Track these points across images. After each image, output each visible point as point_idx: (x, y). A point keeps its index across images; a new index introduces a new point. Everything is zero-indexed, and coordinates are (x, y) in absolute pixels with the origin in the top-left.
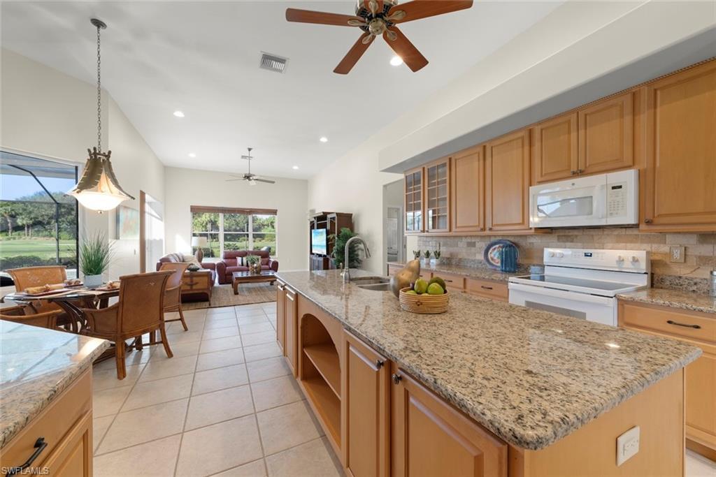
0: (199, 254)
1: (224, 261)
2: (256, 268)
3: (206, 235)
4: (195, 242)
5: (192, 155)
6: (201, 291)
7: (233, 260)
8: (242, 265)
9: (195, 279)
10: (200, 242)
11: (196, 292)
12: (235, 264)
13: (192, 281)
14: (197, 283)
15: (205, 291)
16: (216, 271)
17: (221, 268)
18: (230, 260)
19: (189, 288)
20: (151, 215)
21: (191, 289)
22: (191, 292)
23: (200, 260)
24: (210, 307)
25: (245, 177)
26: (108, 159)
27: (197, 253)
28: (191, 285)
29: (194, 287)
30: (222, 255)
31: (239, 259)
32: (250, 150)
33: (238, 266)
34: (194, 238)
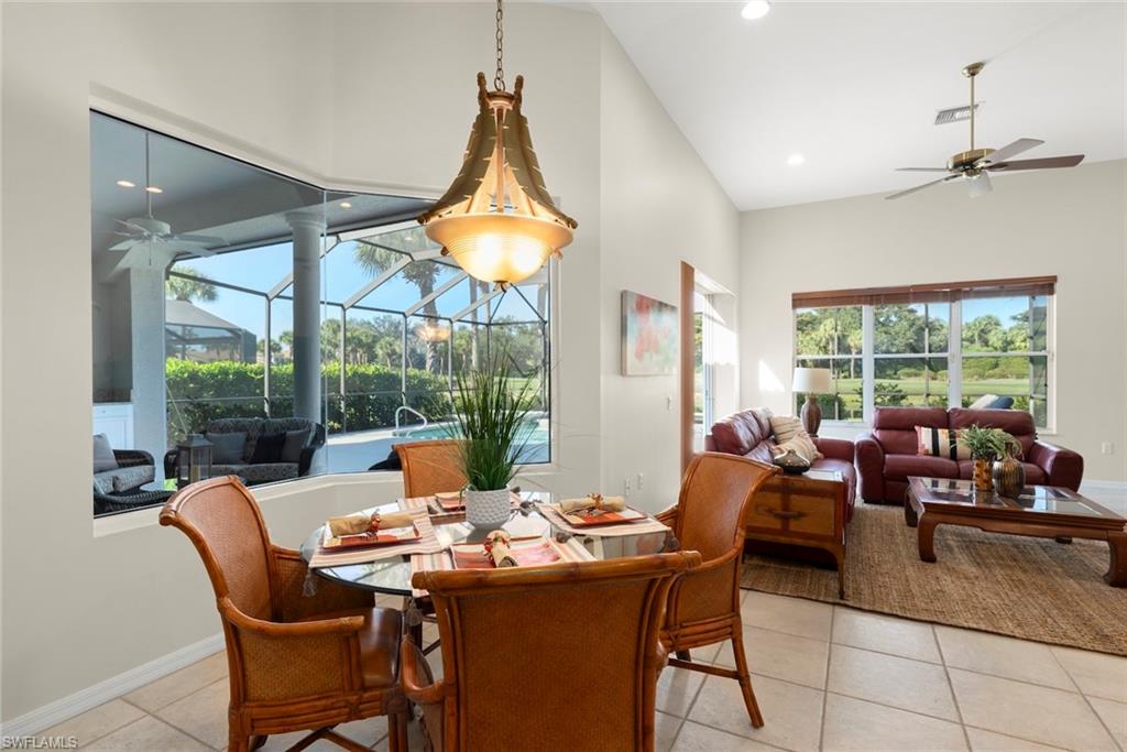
0: (809, 413)
1: (877, 434)
2: (1001, 475)
3: (824, 364)
4: (800, 381)
5: (796, 160)
6: (812, 543)
7: (906, 436)
8: (936, 451)
9: (798, 502)
10: (814, 381)
11: (799, 541)
12: (913, 447)
13: (786, 507)
14: (800, 515)
15: (828, 546)
16: (856, 465)
17: (867, 455)
18: (894, 433)
19: (777, 524)
20: (713, 319)
21: (785, 531)
22: (783, 539)
23: (812, 429)
24: (841, 600)
25: (956, 166)
26: (517, 108)
27: (804, 408)
28: (785, 519)
29: (794, 526)
30: (870, 415)
31: (924, 436)
32: (973, 70)
33: (921, 457)
34: (800, 371)
